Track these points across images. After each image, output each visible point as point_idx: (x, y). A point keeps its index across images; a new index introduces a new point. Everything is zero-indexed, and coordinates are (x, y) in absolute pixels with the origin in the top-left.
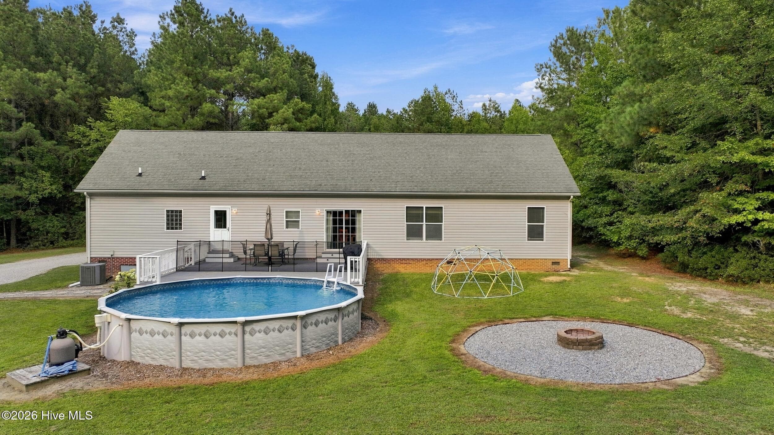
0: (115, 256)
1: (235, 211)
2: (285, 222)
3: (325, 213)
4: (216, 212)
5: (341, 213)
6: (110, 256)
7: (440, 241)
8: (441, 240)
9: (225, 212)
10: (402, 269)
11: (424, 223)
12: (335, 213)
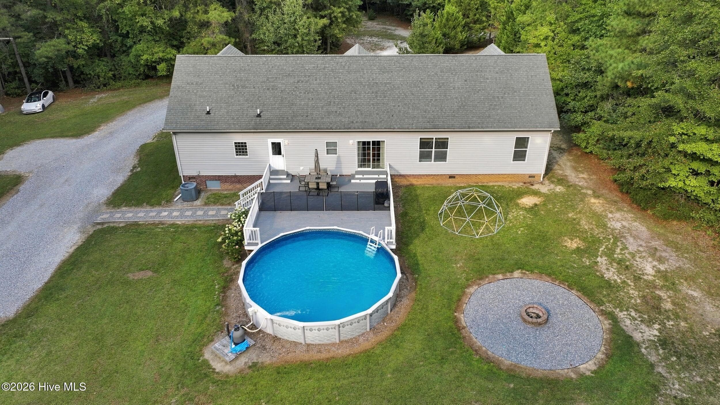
0: (201, 174)
1: (286, 142)
2: (326, 150)
3: (356, 144)
4: (273, 144)
5: (369, 143)
6: (197, 174)
7: (444, 162)
8: (446, 161)
9: (280, 143)
10: (414, 181)
11: (434, 150)
12: (364, 143)
